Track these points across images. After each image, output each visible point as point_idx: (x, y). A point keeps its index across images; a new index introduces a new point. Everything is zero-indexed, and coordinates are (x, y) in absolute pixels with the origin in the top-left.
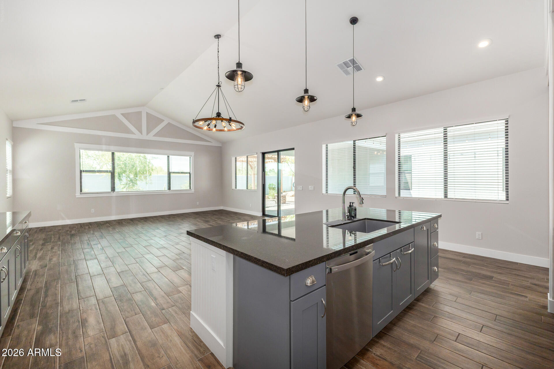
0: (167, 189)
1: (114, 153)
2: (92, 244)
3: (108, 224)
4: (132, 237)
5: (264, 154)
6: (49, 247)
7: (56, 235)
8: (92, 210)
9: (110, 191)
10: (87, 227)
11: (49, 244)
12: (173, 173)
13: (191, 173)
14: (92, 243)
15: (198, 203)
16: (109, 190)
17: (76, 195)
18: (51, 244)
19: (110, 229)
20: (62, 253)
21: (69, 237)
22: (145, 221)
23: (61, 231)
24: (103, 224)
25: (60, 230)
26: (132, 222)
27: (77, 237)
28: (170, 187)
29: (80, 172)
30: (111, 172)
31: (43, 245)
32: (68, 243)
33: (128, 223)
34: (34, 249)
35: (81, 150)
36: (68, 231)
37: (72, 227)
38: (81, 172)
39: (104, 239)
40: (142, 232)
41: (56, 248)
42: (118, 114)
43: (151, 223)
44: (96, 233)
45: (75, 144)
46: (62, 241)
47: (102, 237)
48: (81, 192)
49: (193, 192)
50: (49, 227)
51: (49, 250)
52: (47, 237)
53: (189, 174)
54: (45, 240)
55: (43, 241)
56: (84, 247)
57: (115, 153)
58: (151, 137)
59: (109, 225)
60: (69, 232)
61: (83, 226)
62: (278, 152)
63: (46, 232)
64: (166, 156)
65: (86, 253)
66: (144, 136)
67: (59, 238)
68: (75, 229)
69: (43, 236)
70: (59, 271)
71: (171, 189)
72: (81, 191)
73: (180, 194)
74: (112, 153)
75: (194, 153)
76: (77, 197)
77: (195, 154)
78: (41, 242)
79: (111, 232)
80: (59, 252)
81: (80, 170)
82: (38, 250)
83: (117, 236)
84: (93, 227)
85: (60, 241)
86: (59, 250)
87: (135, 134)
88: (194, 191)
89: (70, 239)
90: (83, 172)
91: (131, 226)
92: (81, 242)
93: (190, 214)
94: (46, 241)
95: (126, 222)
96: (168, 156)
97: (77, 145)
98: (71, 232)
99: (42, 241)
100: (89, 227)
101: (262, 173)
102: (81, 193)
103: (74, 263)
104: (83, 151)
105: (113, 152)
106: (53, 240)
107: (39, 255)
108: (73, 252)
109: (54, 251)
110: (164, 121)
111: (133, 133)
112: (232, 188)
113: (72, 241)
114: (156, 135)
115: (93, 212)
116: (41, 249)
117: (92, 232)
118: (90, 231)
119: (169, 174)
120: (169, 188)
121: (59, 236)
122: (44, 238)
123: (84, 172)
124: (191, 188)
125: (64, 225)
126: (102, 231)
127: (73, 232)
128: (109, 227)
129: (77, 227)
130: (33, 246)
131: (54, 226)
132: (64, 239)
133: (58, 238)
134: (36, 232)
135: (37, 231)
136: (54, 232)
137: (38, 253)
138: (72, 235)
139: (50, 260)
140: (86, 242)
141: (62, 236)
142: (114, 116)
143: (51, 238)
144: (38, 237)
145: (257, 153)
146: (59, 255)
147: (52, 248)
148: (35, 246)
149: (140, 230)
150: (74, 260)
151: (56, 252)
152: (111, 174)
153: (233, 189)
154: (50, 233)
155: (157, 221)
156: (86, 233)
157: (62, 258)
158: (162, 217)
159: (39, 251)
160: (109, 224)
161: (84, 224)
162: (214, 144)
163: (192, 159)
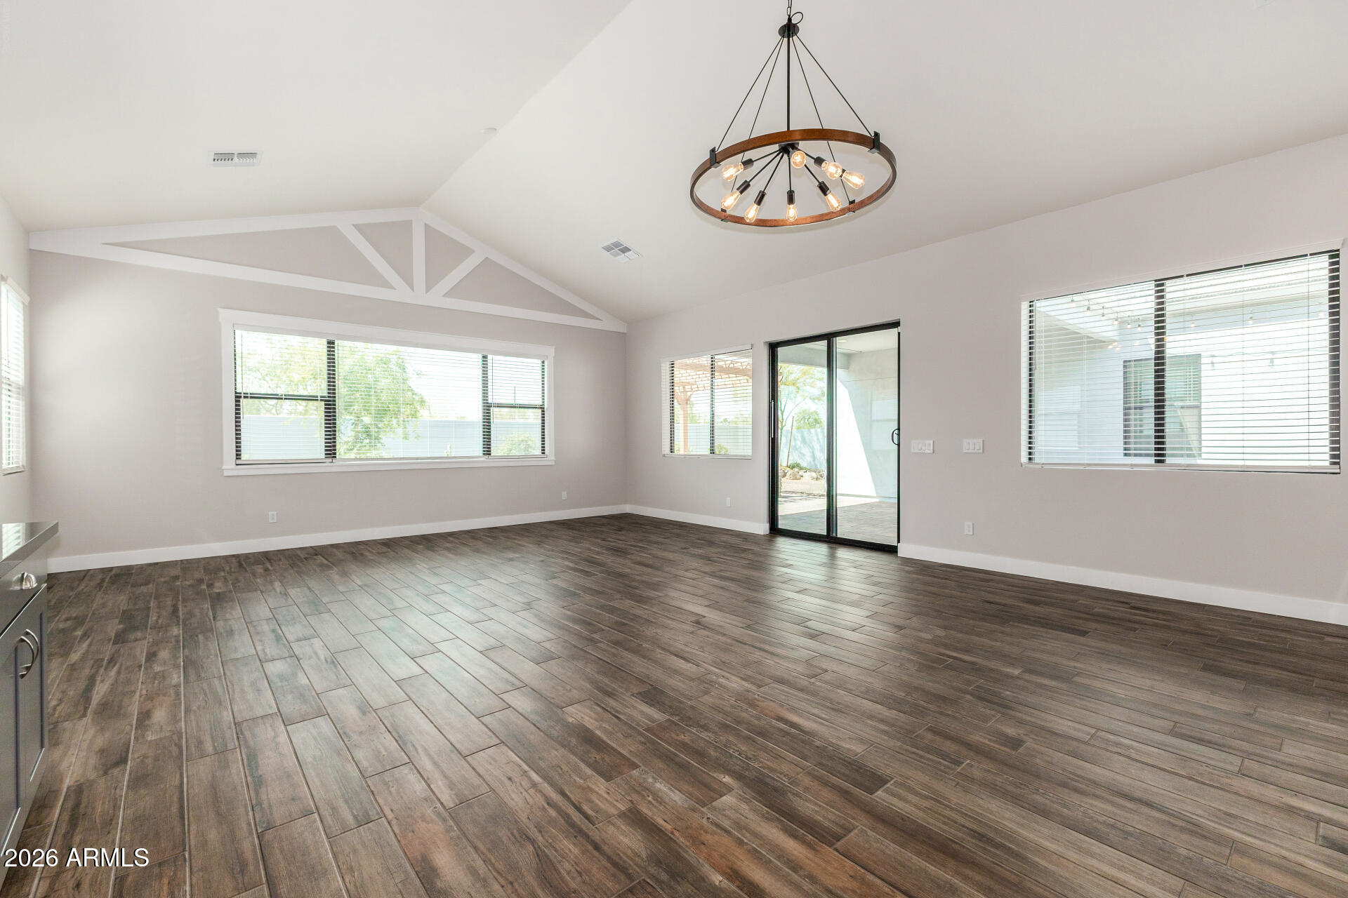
0: (481, 455)
1: (333, 343)
2: (291, 638)
3: (322, 558)
4: (416, 606)
5: (773, 347)
6: (141, 651)
7: (166, 596)
8: (270, 513)
9: (323, 456)
10: (259, 569)
11: (139, 634)
12: (500, 406)
13: (546, 406)
14: (292, 632)
15: (564, 495)
16: (320, 453)
17: (224, 467)
18: (145, 638)
19: (334, 574)
20: (186, 681)
21: (207, 605)
22: (430, 548)
23: (178, 583)
24: (306, 558)
25: (176, 578)
26: (392, 553)
27: (232, 608)
28: (490, 448)
29: (236, 397)
30: (326, 401)
31: (120, 639)
32: (207, 630)
33: (378, 553)
34: (84, 658)
35: (237, 332)
36: (201, 581)
37: (212, 567)
38: (238, 397)
39: (325, 616)
40: (441, 587)
41: (164, 654)
42: (345, 225)
43: (451, 555)
44: (293, 592)
45: (221, 311)
46: (184, 624)
47: (317, 607)
48: (237, 458)
49: (553, 463)
50: (142, 568)
51: (140, 666)
52: (135, 604)
53: (540, 410)
54: (127, 616)
55: (120, 623)
56: (264, 650)
57: (336, 342)
58: (437, 298)
59: (326, 562)
60: (204, 587)
61: (245, 565)
62: (829, 337)
63: (132, 586)
64: (479, 357)
65: (280, 684)
66: (418, 296)
67: (175, 610)
68: (223, 574)
69: (121, 601)
70: (182, 792)
71: (492, 455)
72: (238, 456)
73: (516, 470)
74: (329, 343)
75: (555, 348)
76: (226, 474)
77: (555, 352)
78: (114, 627)
79: (341, 588)
80: (176, 677)
81: (236, 393)
82: (98, 663)
83: (366, 603)
84: (277, 567)
85: (178, 624)
86: (177, 666)
87: (395, 289)
88: (553, 458)
89: (210, 613)
90: (245, 397)
91: (394, 566)
92: (251, 629)
93: (548, 526)
94: (131, 622)
95: (374, 551)
96: (485, 357)
97: (224, 314)
98: (210, 586)
99: (117, 621)
100: (267, 570)
101: (770, 403)
102: (239, 462)
103: (241, 739)
104: (245, 333)
105: (331, 339)
106: (153, 618)
107: (101, 690)
108: (228, 673)
109: (157, 668)
110: (474, 252)
111: (388, 285)
112: (663, 453)
113: (220, 624)
114: (450, 294)
115: (273, 519)
116: (112, 661)
117: (277, 585)
118: (271, 582)
119: (487, 407)
120: (487, 452)
121: (174, 602)
122: (125, 609)
123: (247, 397)
124: (547, 452)
125: (188, 561)
126: (312, 583)
127: (219, 587)
128: (329, 567)
129: (227, 568)
130: (85, 645)
131: (157, 564)
132: (190, 614)
133: (170, 609)
134: (100, 585)
135: (103, 580)
136: (158, 584)
137: (99, 679)
138: (218, 600)
139: (145, 716)
140: (266, 628)
141: (184, 601)
142: (333, 231)
143: (148, 608)
144: (104, 605)
145: (752, 345)
146: (178, 694)
147: (151, 656)
148: (90, 645)
149: (434, 580)
150: (239, 719)
151: (164, 676)
152: (326, 405)
153: (664, 455)
154: (144, 589)
155: (466, 549)
156: (262, 592)
157: (187, 711)
158: (472, 535)
159: (102, 671)
160: (326, 559)
161: (247, 556)
162: (608, 324)
163: (549, 366)
